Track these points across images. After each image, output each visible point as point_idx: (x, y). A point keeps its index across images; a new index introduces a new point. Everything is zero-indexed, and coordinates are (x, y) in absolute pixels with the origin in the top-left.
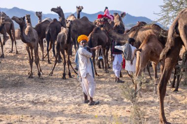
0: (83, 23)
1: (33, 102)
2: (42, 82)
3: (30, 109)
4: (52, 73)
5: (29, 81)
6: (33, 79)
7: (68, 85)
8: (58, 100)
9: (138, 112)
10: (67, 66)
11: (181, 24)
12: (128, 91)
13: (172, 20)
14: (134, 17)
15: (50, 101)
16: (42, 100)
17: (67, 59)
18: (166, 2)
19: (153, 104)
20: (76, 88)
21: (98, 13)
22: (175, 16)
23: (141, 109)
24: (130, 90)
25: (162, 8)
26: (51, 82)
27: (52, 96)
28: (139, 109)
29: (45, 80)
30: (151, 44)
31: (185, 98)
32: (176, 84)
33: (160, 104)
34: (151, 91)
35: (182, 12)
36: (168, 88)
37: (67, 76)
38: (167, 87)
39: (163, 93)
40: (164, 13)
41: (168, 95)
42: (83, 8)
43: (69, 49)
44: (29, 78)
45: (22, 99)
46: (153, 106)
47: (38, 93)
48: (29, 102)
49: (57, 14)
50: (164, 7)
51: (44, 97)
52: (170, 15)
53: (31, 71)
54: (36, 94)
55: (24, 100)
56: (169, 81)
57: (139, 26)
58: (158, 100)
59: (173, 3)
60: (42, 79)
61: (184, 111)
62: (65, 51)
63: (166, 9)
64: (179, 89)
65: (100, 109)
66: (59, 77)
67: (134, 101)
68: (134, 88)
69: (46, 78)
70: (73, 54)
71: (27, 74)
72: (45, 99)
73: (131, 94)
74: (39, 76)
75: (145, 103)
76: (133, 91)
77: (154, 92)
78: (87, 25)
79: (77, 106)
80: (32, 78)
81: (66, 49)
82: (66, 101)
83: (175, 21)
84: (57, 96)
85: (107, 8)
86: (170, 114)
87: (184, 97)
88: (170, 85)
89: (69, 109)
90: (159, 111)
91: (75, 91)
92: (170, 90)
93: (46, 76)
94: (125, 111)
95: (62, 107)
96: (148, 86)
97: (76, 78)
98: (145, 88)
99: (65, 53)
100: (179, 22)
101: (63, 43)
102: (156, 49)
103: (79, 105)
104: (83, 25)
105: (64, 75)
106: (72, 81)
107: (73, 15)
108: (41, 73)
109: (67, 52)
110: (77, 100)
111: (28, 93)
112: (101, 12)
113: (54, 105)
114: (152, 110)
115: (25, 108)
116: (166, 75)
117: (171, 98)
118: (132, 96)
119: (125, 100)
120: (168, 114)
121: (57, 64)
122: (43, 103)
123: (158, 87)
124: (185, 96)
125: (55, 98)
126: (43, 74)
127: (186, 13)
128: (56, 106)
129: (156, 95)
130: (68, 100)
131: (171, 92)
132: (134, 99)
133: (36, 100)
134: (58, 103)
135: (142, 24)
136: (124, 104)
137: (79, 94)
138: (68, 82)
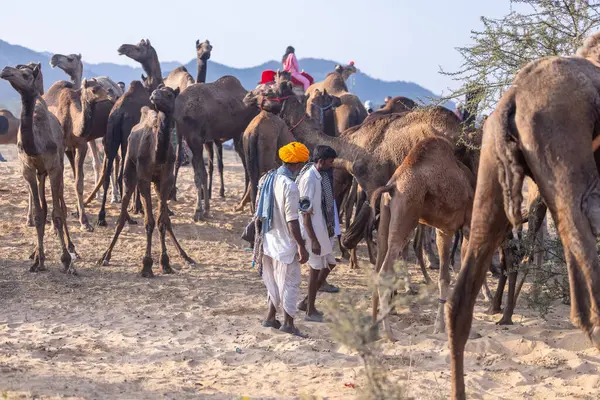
0: (220, 96)
1: (42, 349)
2: (76, 286)
3: (33, 371)
4: (108, 256)
5: (33, 280)
6: (46, 275)
7: (158, 295)
8: (124, 344)
9: (379, 387)
11: (523, 109)
12: (351, 320)
13: (496, 96)
14: (378, 81)
15: (97, 346)
16: (72, 343)
17: (157, 212)
18: (480, 37)
19: (430, 364)
20: (184, 307)
21: (265, 65)
22: (507, 82)
23: (392, 379)
24: (355, 316)
25: (468, 54)
26: (105, 285)
27: (105, 332)
28: (384, 379)
29: (84, 280)
30: (426, 170)
31: (534, 346)
32: (505, 299)
33: (452, 364)
34: (426, 320)
35: (529, 70)
36: (479, 314)
37: (157, 269)
38: (476, 308)
39: (461, 329)
40: (473, 72)
41: (479, 336)
43: (164, 180)
44: (32, 270)
45: (6, 340)
46: (430, 370)
47: (61, 321)
48: (30, 348)
49: (139, 65)
50: (475, 52)
51: (79, 334)
52: (491, 78)
53: (41, 249)
54: (55, 326)
55: (14, 341)
56: (483, 291)
57: (391, 111)
58: (446, 351)
59: (500, 42)
60: (76, 274)
61: (527, 388)
62: (153, 185)
63: (478, 59)
64: (515, 318)
65: (260, 377)
66: (130, 270)
67: (369, 354)
68: (370, 311)
69: (89, 273)
70: (179, 195)
71: (27, 258)
72: (81, 341)
73: (358, 328)
74: (67, 267)
75: (405, 360)
76: (366, 320)
77: (437, 324)
78: (233, 103)
79: (185, 364)
80: (43, 270)
81: (157, 181)
82: (151, 347)
83: (506, 98)
84: (124, 332)
85: (291, 50)
86: (486, 397)
87: (529, 343)
88: (485, 304)
89: (159, 375)
90: (449, 387)
91: (181, 317)
92: (487, 319)
93: (88, 266)
94: (341, 384)
95: (137, 367)
96: (414, 306)
97: (186, 276)
98: (407, 311)
99: (154, 192)
100: (518, 103)
101: (145, 158)
102: (444, 185)
103: (192, 363)
104: (220, 103)
105: (148, 262)
106: (172, 284)
107: (184, 69)
108: (72, 255)
109: (158, 190)
110: (187, 346)
111: (27, 321)
112: (272, 63)
113: (112, 360)
114: (427, 381)
115: (15, 370)
116: (473, 272)
117: (488, 344)
118: (363, 337)
119: (342, 349)
120: (476, 396)
121: (127, 228)
122: (77, 354)
123: (447, 308)
124: (532, 339)
125: (113, 338)
126: (79, 259)
127: (540, 72)
128: (116, 365)
129: (440, 335)
130: (159, 344)
131: (491, 327)
132: (368, 347)
133: (51, 343)
134: (123, 353)
135: (401, 106)
136: (337, 362)
137: (193, 327)
138: (161, 287)
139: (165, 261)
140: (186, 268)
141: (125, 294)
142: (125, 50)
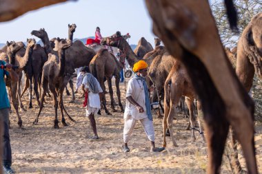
0: (76, 49)
2: (27, 134)
7: (64, 135)
10: (59, 109)
20: (77, 139)
29: (29, 131)
42: (75, 27)
60: (25, 129)
66: (48, 126)
69: (30, 128)
78: (81, 52)
93: (29, 125)
97: (73, 127)
100: (253, 31)
104: (76, 52)
105: (56, 122)
106: (69, 130)
138: (64, 132)
139: (63, 121)
140: (72, 124)
141: (49, 136)
142: (34, 33)
